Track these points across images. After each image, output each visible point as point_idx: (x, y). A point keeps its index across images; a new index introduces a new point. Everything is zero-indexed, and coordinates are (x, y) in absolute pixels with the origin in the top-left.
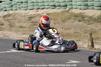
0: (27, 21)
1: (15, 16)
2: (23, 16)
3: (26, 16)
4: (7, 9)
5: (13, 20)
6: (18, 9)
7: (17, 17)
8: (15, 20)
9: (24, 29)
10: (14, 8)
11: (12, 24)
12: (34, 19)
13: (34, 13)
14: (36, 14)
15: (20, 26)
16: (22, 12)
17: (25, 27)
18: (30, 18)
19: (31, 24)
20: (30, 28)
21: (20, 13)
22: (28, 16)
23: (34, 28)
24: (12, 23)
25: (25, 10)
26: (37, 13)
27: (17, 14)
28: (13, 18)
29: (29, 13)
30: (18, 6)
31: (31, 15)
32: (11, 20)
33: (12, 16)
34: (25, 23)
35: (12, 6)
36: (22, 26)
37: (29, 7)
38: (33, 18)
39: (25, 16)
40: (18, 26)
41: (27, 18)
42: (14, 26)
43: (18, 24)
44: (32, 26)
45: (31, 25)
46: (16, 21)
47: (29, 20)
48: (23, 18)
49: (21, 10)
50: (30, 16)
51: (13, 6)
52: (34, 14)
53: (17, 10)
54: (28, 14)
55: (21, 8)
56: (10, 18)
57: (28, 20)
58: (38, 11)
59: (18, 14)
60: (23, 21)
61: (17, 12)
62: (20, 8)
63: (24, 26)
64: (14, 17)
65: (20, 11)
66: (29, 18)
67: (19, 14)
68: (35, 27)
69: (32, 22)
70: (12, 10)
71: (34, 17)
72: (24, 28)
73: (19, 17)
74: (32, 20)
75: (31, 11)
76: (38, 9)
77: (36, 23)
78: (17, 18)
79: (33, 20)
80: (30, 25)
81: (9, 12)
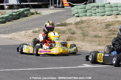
0: (103, 29)
2: (99, 23)
3: (103, 23)
4: (80, 15)
5: (87, 28)
6: (93, 14)
7: (91, 24)
8: (89, 27)
9: (100, 39)
10: (88, 14)
11: (86, 33)
12: (112, 26)
13: (112, 20)
14: (115, 21)
15: (95, 35)
16: (98, 18)
17: (101, 37)
18: (108, 25)
19: (109, 32)
20: (107, 38)
21: (96, 19)
22: (105, 23)
23: (111, 38)
24: (86, 31)
25: (101, 16)
26: (116, 19)
28: (87, 26)
29: (106, 19)
30: (93, 11)
31: (109, 22)
32: (84, 28)
33: (86, 23)
34: (101, 31)
36: (97, 35)
37: (106, 12)
39: (101, 24)
40: (92, 35)
41: (104, 25)
42: (87, 36)
43: (93, 32)
44: (110, 35)
45: (109, 34)
46: (90, 29)
47: (106, 28)
48: (99, 25)
49: (96, 16)
50: (107, 23)
51: (87, 11)
53: (92, 16)
54: (105, 21)
56: (83, 25)
58: (117, 17)
59: (93, 21)
60: (99, 29)
61: (91, 18)
62: (96, 14)
63: (100, 35)
64: (88, 24)
66: (107, 26)
67: (94, 21)
68: (113, 37)
69: (110, 31)
70: (86, 16)
71: (113, 24)
73: (94, 24)
74: (110, 28)
75: (108, 17)
76: (117, 15)
77: (115, 31)
78: (92, 25)
79: (111, 27)
80: (107, 34)
81: (83, 19)
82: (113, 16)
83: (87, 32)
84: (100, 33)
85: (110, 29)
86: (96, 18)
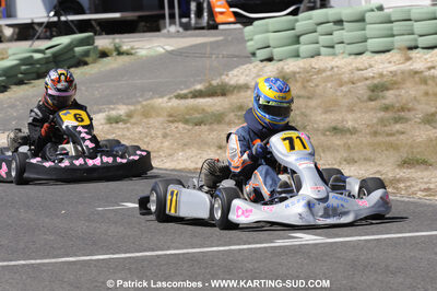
0: (362, 102)
1: (308, 81)
2: (346, 83)
3: (359, 80)
4: (277, 52)
5: (302, 103)
6: (323, 50)
7: (317, 85)
8: (309, 98)
9: (351, 140)
10: (303, 48)
11: (298, 119)
12: (391, 92)
13: (393, 68)
14: (403, 73)
15: (333, 125)
16: (342, 62)
17: (353, 131)
18: (378, 89)
19: (382, 114)
20: (375, 134)
21: (332, 68)
22: (368, 82)
23: (392, 135)
24: (298, 112)
25: (353, 57)
26: (407, 66)
27: (320, 71)
28: (303, 93)
29: (371, 66)
30: (324, 39)
31: (381, 75)
33: (299, 84)
34: (352, 111)
35: (297, 40)
36: (339, 126)
37: (369, 41)
38: (387, 89)
39: (353, 83)
40: (322, 125)
41: (362, 89)
42: (304, 128)
43: (324, 116)
44: (385, 126)
45: (382, 122)
46: (313, 103)
47: (371, 99)
48: (344, 89)
49: (334, 54)
50: (376, 82)
51: (302, 39)
52: (394, 74)
53: (319, 55)
54: (369, 73)
55: (337, 46)
57: (365, 97)
58: (409, 59)
59: (324, 75)
60: (345, 102)
61: (317, 63)
62: (333, 47)
63: (350, 124)
64: (304, 87)
65: (331, 58)
66: (373, 91)
67: (329, 73)
68: (398, 131)
69: (386, 108)
70: (297, 55)
71: (395, 83)
72: (348, 135)
73: (329, 85)
74: (383, 97)
75: (377, 57)
76: (411, 48)
77: (403, 109)
78: (319, 90)
79: (390, 96)
80: (375, 121)
81: (286, 67)
82: (395, 56)
83: (304, 115)
84: (349, 116)
85: (387, 102)
86: (333, 63)
